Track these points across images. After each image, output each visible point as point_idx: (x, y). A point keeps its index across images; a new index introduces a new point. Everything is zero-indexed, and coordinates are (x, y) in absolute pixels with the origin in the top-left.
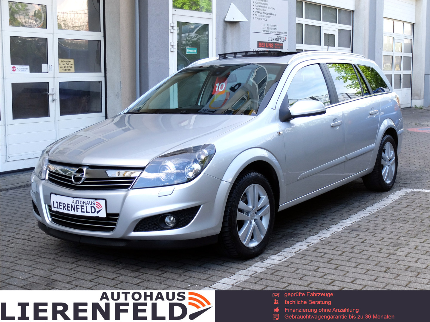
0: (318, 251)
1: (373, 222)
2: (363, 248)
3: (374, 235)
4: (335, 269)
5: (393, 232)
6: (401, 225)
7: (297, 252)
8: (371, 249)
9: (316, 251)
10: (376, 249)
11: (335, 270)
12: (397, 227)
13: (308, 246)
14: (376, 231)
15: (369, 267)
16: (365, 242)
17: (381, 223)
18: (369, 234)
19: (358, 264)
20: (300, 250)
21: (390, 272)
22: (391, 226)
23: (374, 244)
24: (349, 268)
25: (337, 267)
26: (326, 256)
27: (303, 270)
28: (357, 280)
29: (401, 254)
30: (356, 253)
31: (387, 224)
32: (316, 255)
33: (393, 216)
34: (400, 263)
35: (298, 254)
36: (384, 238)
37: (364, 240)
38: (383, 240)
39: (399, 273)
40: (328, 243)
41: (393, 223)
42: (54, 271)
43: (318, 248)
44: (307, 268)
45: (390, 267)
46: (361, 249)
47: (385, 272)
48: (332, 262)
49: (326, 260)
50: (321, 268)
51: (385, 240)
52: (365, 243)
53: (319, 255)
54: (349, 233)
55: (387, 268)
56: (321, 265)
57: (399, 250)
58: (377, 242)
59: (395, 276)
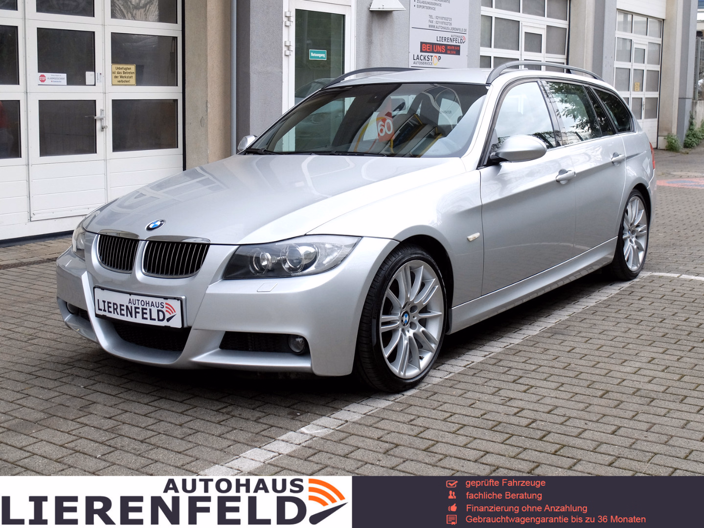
0: (501, 363)
1: (588, 321)
2: (569, 361)
3: (587, 341)
4: (525, 392)
5: (617, 336)
6: (630, 326)
7: (468, 365)
8: (582, 362)
9: (497, 364)
10: (590, 362)
11: (524, 394)
12: (623, 330)
13: (485, 357)
14: (592, 334)
15: (577, 390)
16: (574, 351)
17: (599, 322)
18: (580, 339)
19: (560, 384)
20: (473, 362)
21: (609, 398)
22: (615, 329)
23: (586, 355)
24: (546, 390)
25: (528, 389)
26: (513, 372)
27: (475, 393)
28: (558, 409)
29: (628, 369)
30: (560, 368)
31: (608, 325)
32: (497, 371)
33: (619, 312)
34: (624, 383)
35: (469, 368)
36: (603, 346)
37: (571, 348)
38: (600, 349)
39: (623, 399)
40: (517, 353)
41: (618, 323)
42: (93, 388)
43: (501, 360)
44: (481, 391)
45: (609, 389)
46: (566, 361)
47: (601, 397)
48: (520, 381)
49: (512, 378)
50: (503, 390)
51: (604, 348)
52: (573, 354)
53: (501, 370)
54: (549, 337)
55: (604, 391)
56: (503, 385)
57: (623, 364)
58: (593, 353)
59: (616, 403)
